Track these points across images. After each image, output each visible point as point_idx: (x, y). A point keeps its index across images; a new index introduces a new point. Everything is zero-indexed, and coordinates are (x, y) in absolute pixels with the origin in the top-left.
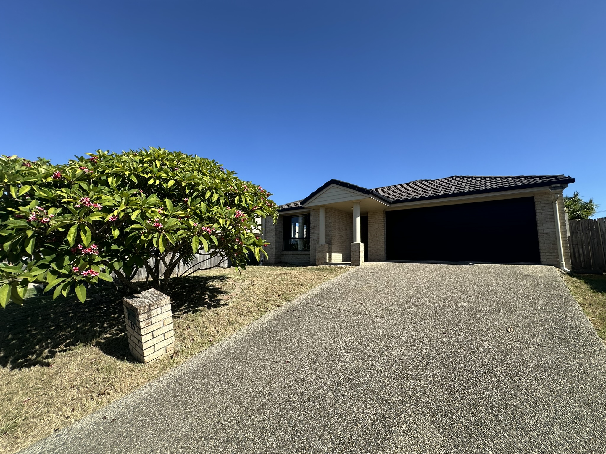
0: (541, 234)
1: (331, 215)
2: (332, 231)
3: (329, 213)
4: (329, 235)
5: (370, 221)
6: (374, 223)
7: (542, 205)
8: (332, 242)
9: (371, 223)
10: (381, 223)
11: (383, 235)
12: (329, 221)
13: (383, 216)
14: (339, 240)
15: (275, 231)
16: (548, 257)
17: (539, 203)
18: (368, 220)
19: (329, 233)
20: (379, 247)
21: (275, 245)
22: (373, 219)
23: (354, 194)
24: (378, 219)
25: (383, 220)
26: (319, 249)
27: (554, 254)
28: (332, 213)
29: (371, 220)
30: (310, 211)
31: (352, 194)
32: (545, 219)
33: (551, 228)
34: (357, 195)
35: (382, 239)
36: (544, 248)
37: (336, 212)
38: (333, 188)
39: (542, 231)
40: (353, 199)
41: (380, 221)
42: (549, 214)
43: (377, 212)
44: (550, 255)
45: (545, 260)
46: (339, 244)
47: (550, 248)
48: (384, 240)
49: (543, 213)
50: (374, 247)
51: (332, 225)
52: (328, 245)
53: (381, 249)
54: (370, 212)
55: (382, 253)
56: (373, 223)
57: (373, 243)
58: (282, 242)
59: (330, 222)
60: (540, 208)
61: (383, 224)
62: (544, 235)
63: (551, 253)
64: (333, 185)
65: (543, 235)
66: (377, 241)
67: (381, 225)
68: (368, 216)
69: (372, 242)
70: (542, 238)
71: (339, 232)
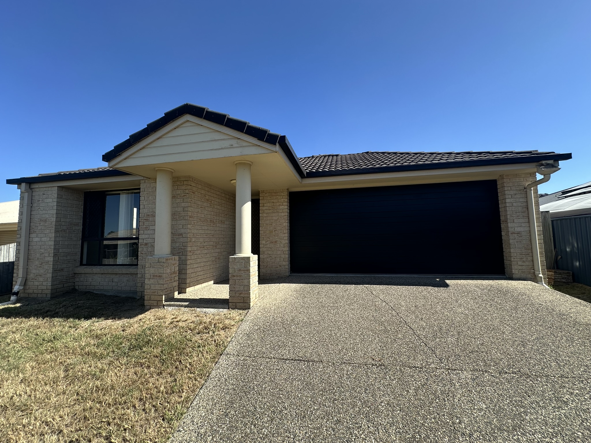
0: (512, 234)
1: (187, 191)
2: (189, 226)
3: (184, 187)
4: (181, 234)
5: (264, 208)
6: (270, 211)
7: (512, 192)
8: (189, 249)
9: (266, 211)
10: (283, 212)
11: (287, 232)
12: (183, 205)
13: (286, 200)
14: (206, 244)
15: (54, 223)
16: (520, 267)
17: (509, 188)
18: (261, 205)
19: (182, 231)
20: (279, 252)
21: (55, 255)
22: (268, 205)
23: (239, 141)
24: (278, 204)
25: (286, 207)
26: (152, 270)
27: (527, 263)
28: (189, 187)
29: (265, 205)
30: (139, 183)
31: (234, 142)
32: (516, 212)
33: (524, 226)
34: (245, 144)
35: (285, 238)
36: (515, 255)
37: (200, 187)
38: (188, 124)
39: (513, 230)
40: (236, 153)
41: (281, 207)
42: (521, 206)
43: (275, 193)
44: (523, 264)
45: (517, 273)
46: (206, 251)
47: (522, 254)
48: (287, 241)
49: (515, 204)
50: (269, 252)
51: (190, 214)
52: (177, 258)
53: (283, 256)
54: (263, 192)
55: (284, 263)
56: (268, 211)
57: (268, 246)
58: (79, 246)
59: (184, 208)
60: (510, 197)
61: (287, 214)
62: (516, 235)
63: (524, 262)
64: (188, 117)
65: (514, 235)
66: (276, 242)
67: (283, 214)
68: (261, 198)
69: (266, 245)
70: (513, 239)
71: (206, 228)
